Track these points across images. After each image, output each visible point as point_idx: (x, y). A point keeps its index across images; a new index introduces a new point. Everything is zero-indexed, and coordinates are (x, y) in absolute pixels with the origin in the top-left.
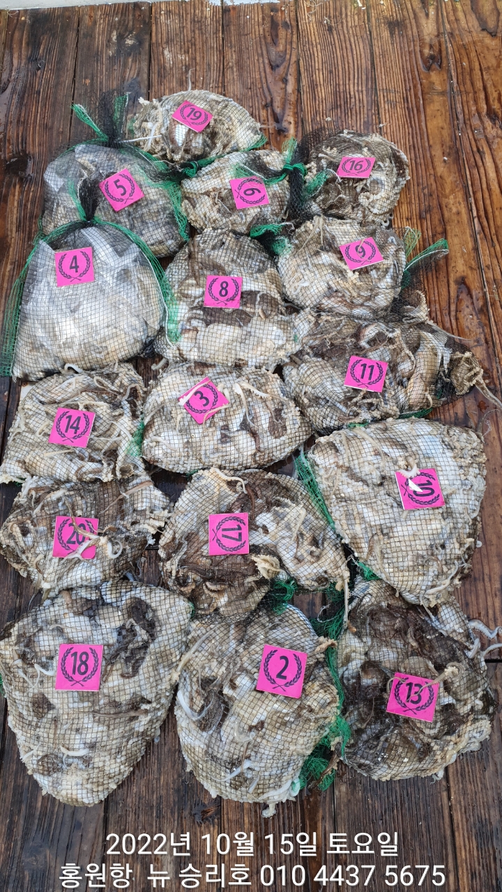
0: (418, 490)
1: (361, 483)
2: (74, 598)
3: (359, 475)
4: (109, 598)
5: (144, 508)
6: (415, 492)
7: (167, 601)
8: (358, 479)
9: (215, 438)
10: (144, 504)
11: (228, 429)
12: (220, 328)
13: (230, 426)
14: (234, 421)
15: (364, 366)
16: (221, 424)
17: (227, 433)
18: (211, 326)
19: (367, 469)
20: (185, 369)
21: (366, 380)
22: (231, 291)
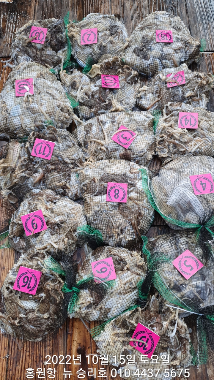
0: (25, 87)
1: (50, 92)
2: (172, 60)
3: (50, 96)
4: (158, 61)
5: (149, 95)
6: (27, 85)
7: (134, 59)
8: (50, 94)
9: (118, 118)
10: (149, 96)
11: (112, 121)
12: (118, 172)
13: (111, 122)
14: (109, 124)
15: (44, 154)
16: (115, 123)
17: (112, 120)
18: (123, 173)
19: (46, 97)
20: (135, 153)
21: (44, 146)
22: (112, 192)
